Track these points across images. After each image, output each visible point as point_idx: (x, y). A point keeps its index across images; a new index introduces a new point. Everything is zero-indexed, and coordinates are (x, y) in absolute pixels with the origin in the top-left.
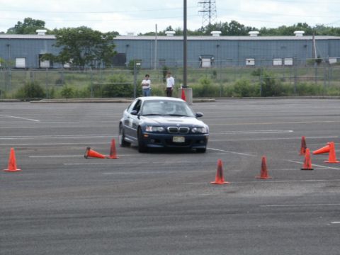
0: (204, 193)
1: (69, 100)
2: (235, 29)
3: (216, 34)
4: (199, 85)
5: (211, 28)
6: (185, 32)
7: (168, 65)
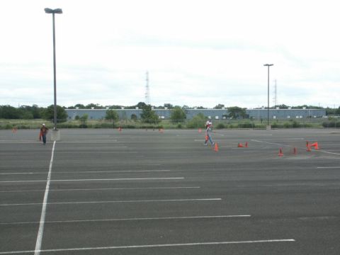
0: (277, 158)
1: (232, 129)
2: (283, 107)
3: (278, 108)
4: (272, 124)
5: (276, 106)
6: (268, 108)
7: (263, 118)
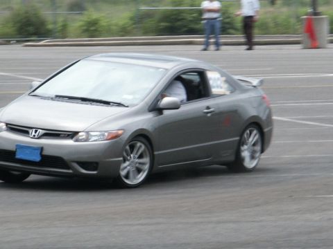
1: (96, 40)
